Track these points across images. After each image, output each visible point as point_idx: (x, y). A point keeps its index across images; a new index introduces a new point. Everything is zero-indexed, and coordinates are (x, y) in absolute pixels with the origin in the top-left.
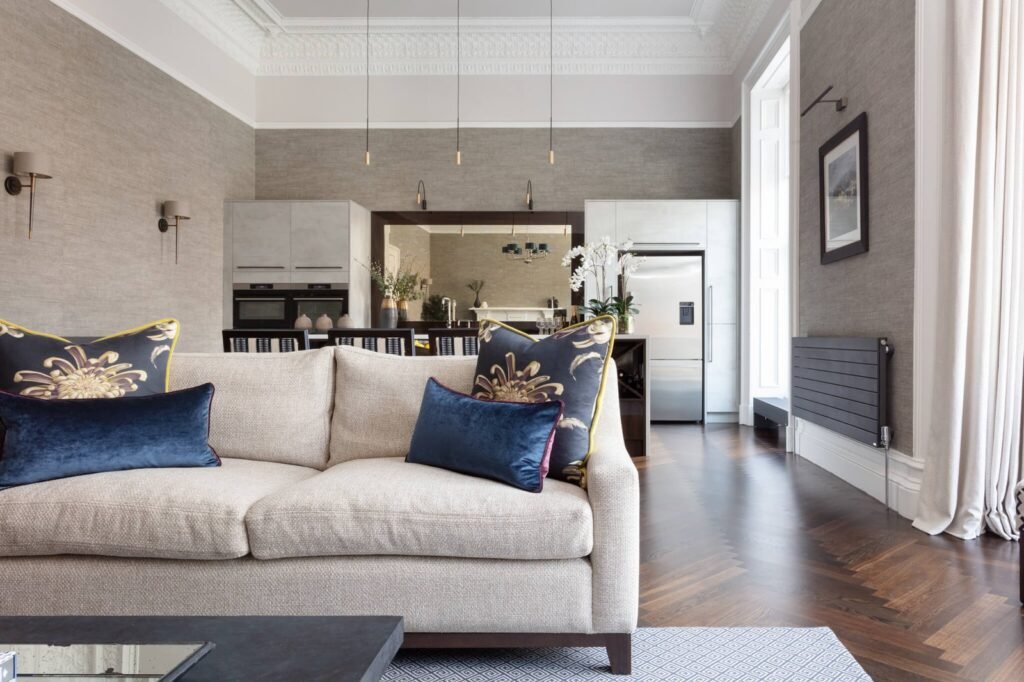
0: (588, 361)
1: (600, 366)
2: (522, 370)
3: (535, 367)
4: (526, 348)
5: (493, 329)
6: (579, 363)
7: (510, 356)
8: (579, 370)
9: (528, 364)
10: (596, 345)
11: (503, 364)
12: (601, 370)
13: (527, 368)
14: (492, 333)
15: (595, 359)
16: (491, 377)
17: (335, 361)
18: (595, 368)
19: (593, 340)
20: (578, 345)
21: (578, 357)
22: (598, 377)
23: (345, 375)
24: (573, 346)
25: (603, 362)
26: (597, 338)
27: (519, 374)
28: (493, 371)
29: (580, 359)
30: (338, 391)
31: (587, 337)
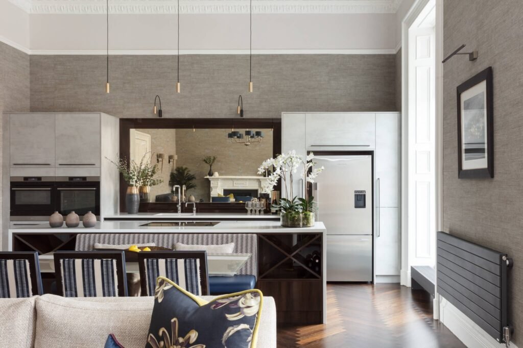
0: (238, 332)
1: (248, 336)
2: (183, 337)
3: (193, 335)
4: (188, 315)
5: (166, 288)
6: (230, 334)
7: (175, 321)
8: (230, 340)
9: (188, 332)
10: (245, 317)
11: (169, 327)
12: (250, 339)
13: (187, 336)
14: (165, 292)
15: (245, 330)
16: (160, 339)
17: (35, 311)
18: (245, 337)
19: (243, 313)
20: (231, 317)
21: (230, 329)
22: (247, 345)
23: (43, 324)
24: (226, 318)
25: (252, 331)
26: (246, 310)
27: (181, 340)
28: (161, 333)
29: (231, 331)
30: (37, 337)
31: (238, 310)
